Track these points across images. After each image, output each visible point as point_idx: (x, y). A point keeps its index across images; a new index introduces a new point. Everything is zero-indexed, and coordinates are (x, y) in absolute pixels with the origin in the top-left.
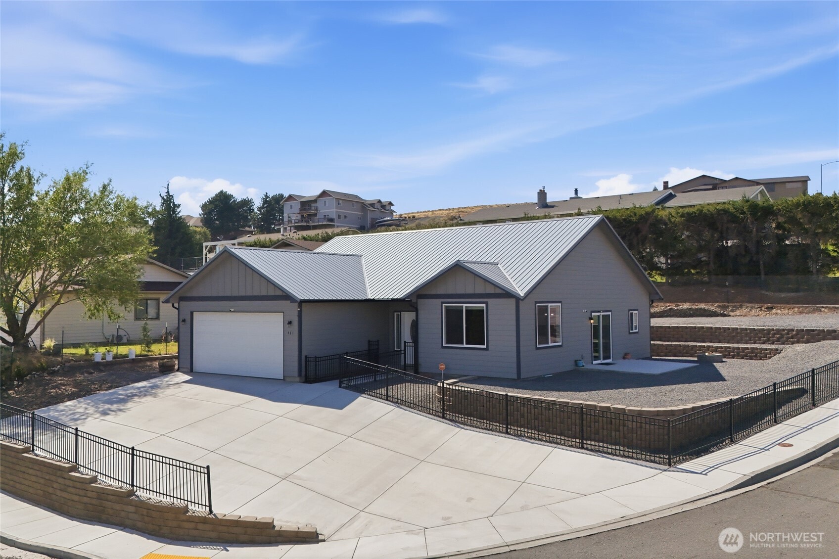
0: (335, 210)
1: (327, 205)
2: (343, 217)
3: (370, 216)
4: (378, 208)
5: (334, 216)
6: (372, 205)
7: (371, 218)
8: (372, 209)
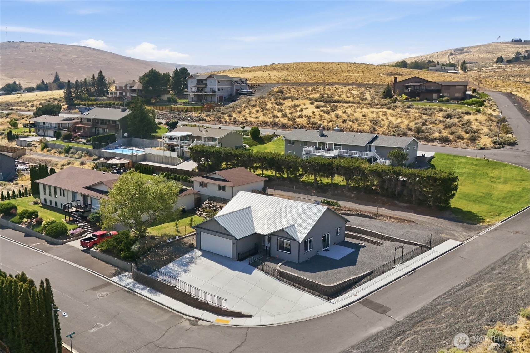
0: (216, 86)
1: (212, 83)
2: (221, 90)
3: (235, 88)
4: (239, 83)
5: (216, 90)
6: (236, 82)
7: (236, 89)
8: (236, 84)
